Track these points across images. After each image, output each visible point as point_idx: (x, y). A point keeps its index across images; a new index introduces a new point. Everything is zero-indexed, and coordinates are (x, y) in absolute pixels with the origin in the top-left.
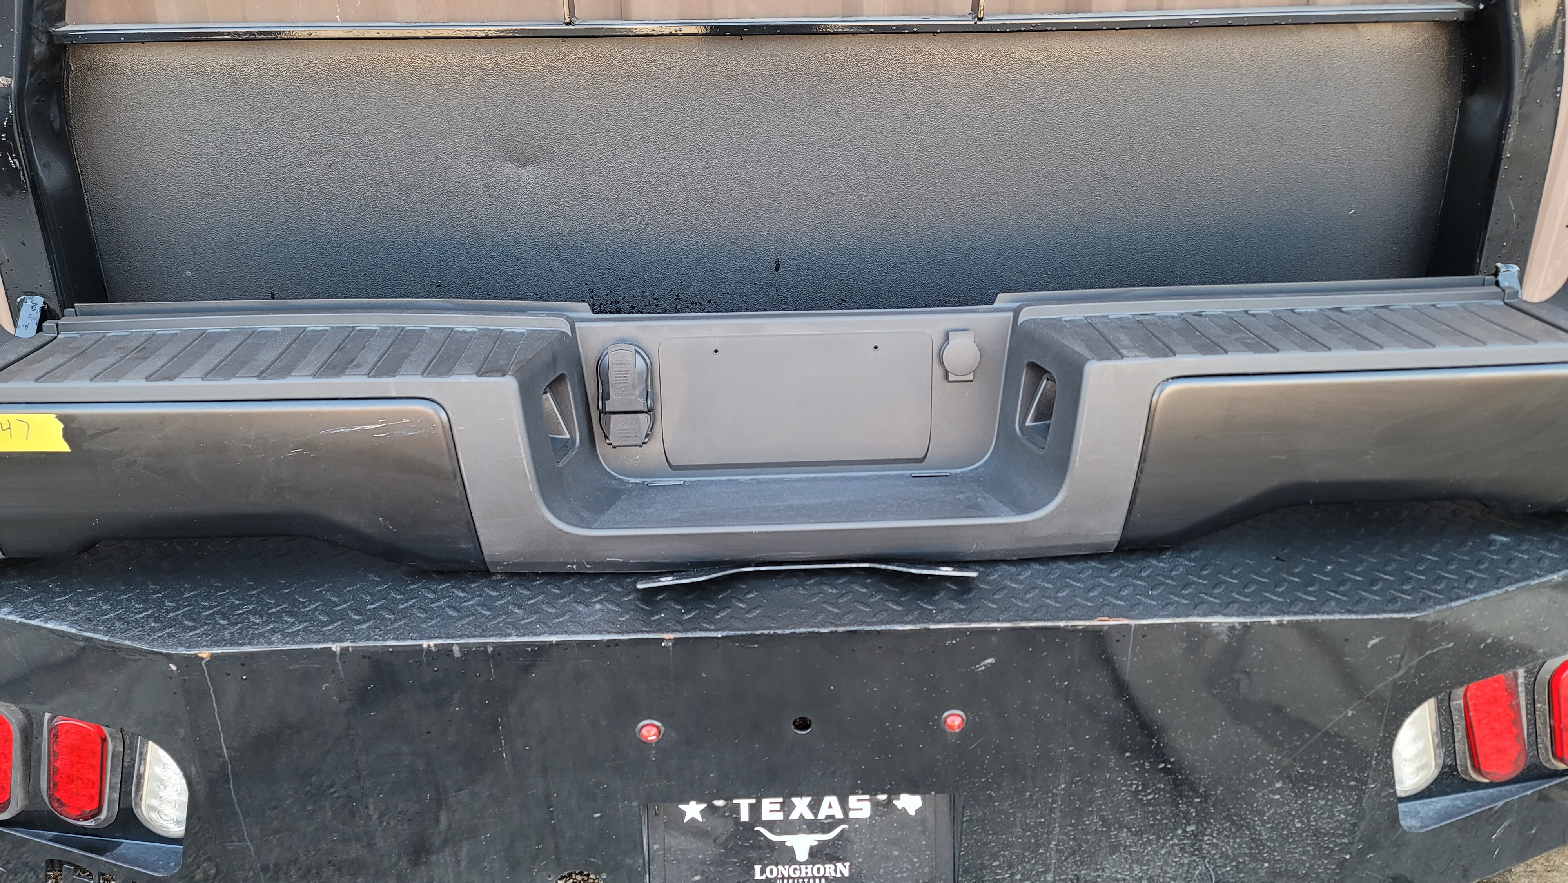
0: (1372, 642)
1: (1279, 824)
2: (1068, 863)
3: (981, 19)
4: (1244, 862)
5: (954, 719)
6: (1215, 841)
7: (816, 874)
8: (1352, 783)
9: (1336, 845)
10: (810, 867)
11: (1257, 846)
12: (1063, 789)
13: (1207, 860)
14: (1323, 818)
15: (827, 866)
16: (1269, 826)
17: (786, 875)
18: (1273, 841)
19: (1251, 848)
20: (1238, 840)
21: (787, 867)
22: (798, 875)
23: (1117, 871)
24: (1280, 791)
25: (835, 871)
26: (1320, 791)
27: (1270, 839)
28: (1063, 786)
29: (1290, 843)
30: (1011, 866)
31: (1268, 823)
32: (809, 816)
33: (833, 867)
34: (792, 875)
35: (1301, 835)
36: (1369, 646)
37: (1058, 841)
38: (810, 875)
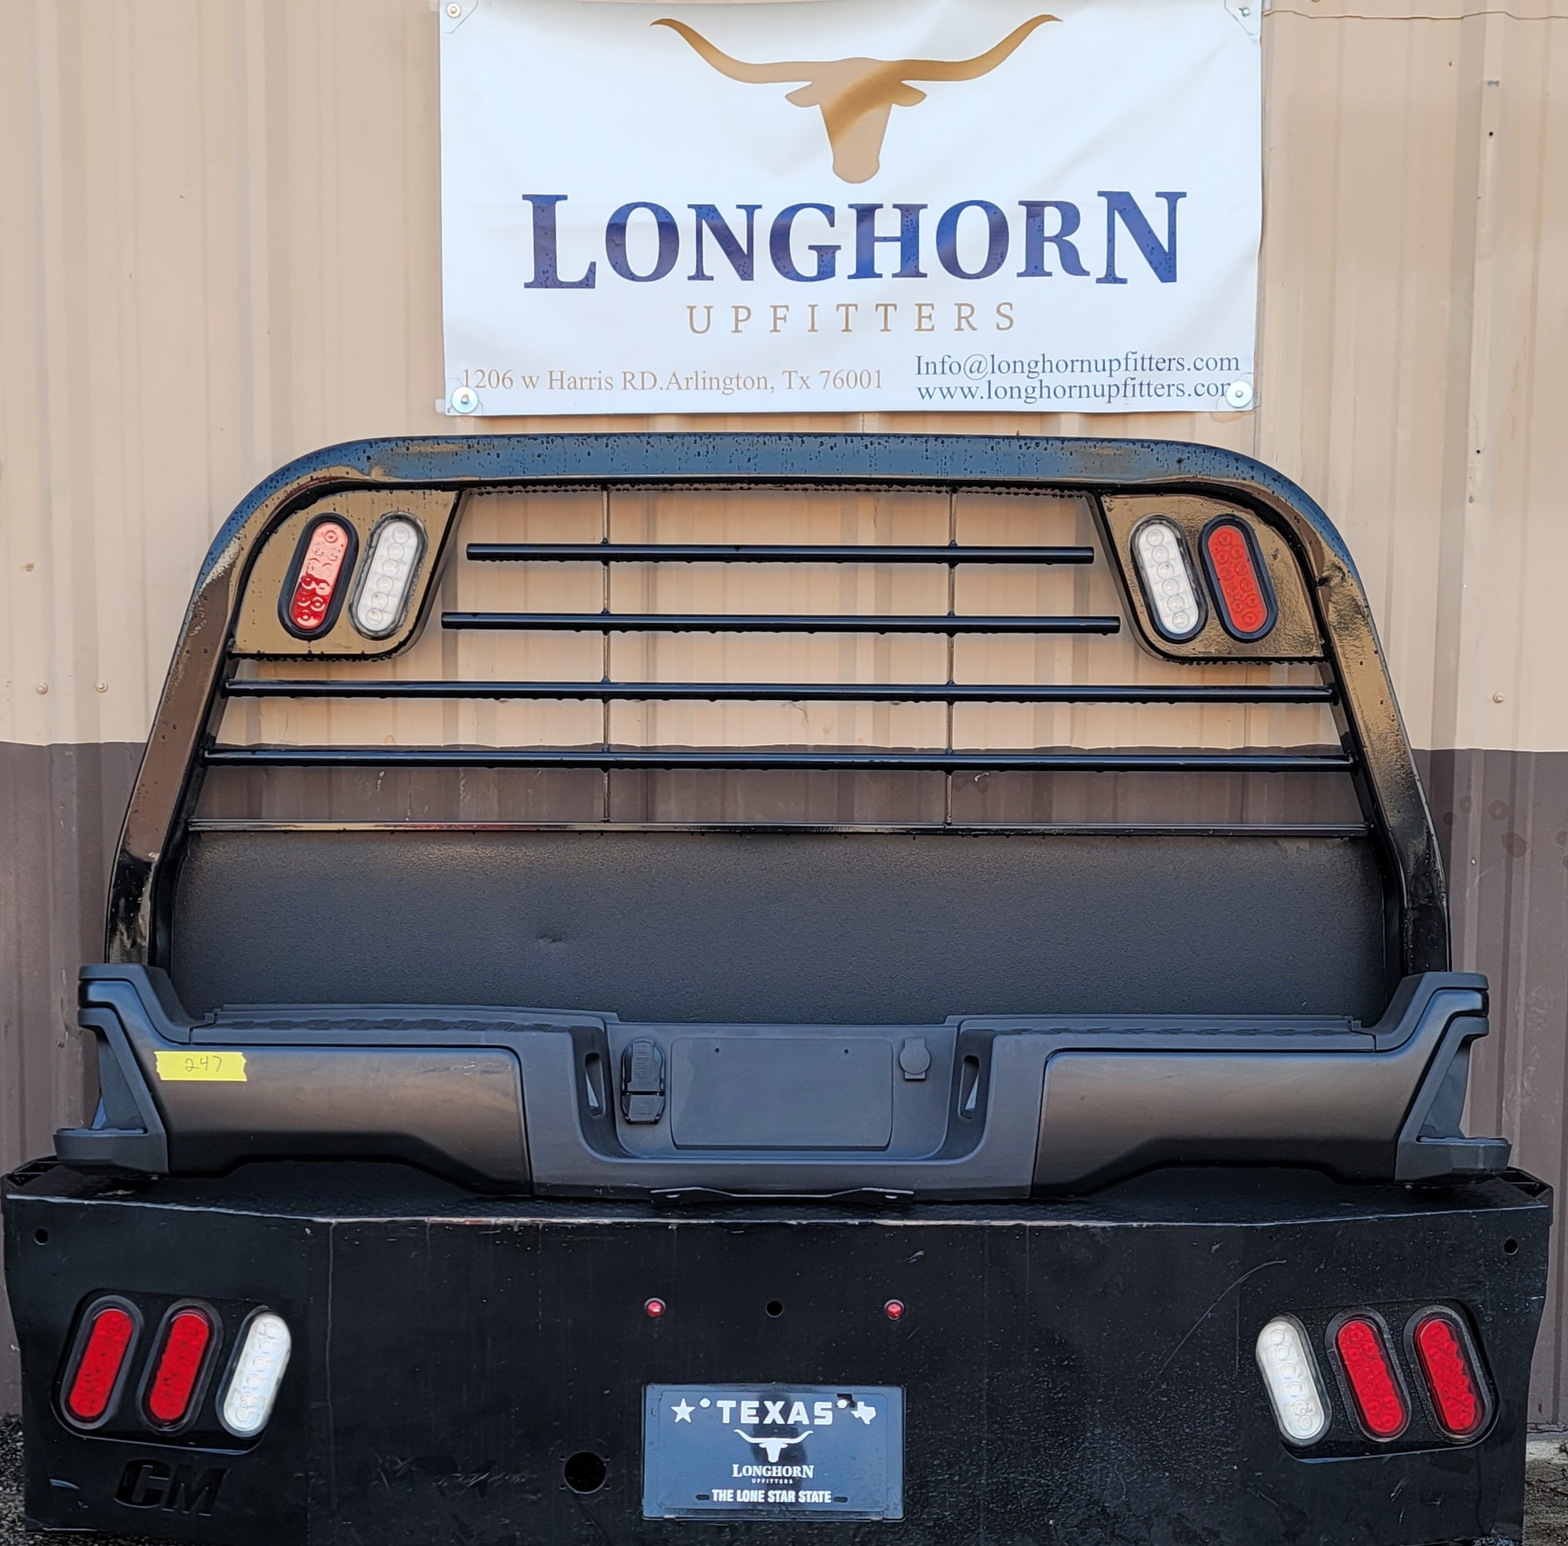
0: (1215, 1248)
1: (1170, 1428)
2: (998, 1465)
3: (949, 824)
4: (1148, 1469)
5: (894, 1308)
6: (1120, 1446)
7: (785, 1475)
8: (1224, 1387)
9: (1223, 1454)
10: (780, 1467)
11: (1157, 1452)
12: (987, 1383)
13: (1116, 1467)
14: (1207, 1424)
15: (795, 1468)
16: (1163, 1430)
17: (760, 1474)
18: (1170, 1448)
19: (1151, 1455)
20: (1139, 1445)
21: (760, 1467)
22: (769, 1475)
23: (1040, 1476)
24: (1165, 1393)
25: (802, 1472)
26: (1200, 1394)
27: (1165, 1445)
28: (987, 1380)
29: (1184, 1450)
30: (950, 1466)
31: (1163, 1427)
32: (780, 1421)
33: (799, 1469)
34: (765, 1474)
35: (1191, 1442)
36: (1213, 1251)
37: (988, 1440)
38: (780, 1475)
